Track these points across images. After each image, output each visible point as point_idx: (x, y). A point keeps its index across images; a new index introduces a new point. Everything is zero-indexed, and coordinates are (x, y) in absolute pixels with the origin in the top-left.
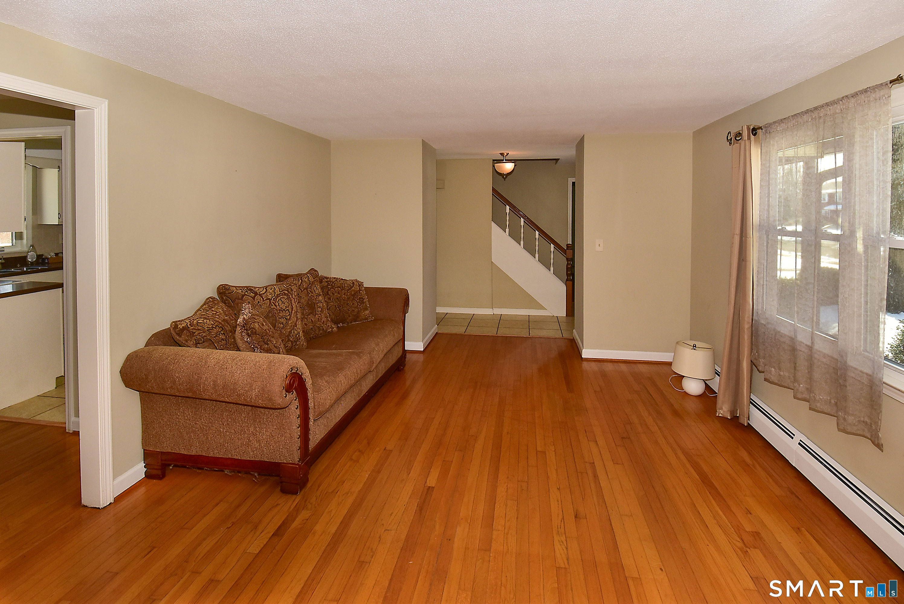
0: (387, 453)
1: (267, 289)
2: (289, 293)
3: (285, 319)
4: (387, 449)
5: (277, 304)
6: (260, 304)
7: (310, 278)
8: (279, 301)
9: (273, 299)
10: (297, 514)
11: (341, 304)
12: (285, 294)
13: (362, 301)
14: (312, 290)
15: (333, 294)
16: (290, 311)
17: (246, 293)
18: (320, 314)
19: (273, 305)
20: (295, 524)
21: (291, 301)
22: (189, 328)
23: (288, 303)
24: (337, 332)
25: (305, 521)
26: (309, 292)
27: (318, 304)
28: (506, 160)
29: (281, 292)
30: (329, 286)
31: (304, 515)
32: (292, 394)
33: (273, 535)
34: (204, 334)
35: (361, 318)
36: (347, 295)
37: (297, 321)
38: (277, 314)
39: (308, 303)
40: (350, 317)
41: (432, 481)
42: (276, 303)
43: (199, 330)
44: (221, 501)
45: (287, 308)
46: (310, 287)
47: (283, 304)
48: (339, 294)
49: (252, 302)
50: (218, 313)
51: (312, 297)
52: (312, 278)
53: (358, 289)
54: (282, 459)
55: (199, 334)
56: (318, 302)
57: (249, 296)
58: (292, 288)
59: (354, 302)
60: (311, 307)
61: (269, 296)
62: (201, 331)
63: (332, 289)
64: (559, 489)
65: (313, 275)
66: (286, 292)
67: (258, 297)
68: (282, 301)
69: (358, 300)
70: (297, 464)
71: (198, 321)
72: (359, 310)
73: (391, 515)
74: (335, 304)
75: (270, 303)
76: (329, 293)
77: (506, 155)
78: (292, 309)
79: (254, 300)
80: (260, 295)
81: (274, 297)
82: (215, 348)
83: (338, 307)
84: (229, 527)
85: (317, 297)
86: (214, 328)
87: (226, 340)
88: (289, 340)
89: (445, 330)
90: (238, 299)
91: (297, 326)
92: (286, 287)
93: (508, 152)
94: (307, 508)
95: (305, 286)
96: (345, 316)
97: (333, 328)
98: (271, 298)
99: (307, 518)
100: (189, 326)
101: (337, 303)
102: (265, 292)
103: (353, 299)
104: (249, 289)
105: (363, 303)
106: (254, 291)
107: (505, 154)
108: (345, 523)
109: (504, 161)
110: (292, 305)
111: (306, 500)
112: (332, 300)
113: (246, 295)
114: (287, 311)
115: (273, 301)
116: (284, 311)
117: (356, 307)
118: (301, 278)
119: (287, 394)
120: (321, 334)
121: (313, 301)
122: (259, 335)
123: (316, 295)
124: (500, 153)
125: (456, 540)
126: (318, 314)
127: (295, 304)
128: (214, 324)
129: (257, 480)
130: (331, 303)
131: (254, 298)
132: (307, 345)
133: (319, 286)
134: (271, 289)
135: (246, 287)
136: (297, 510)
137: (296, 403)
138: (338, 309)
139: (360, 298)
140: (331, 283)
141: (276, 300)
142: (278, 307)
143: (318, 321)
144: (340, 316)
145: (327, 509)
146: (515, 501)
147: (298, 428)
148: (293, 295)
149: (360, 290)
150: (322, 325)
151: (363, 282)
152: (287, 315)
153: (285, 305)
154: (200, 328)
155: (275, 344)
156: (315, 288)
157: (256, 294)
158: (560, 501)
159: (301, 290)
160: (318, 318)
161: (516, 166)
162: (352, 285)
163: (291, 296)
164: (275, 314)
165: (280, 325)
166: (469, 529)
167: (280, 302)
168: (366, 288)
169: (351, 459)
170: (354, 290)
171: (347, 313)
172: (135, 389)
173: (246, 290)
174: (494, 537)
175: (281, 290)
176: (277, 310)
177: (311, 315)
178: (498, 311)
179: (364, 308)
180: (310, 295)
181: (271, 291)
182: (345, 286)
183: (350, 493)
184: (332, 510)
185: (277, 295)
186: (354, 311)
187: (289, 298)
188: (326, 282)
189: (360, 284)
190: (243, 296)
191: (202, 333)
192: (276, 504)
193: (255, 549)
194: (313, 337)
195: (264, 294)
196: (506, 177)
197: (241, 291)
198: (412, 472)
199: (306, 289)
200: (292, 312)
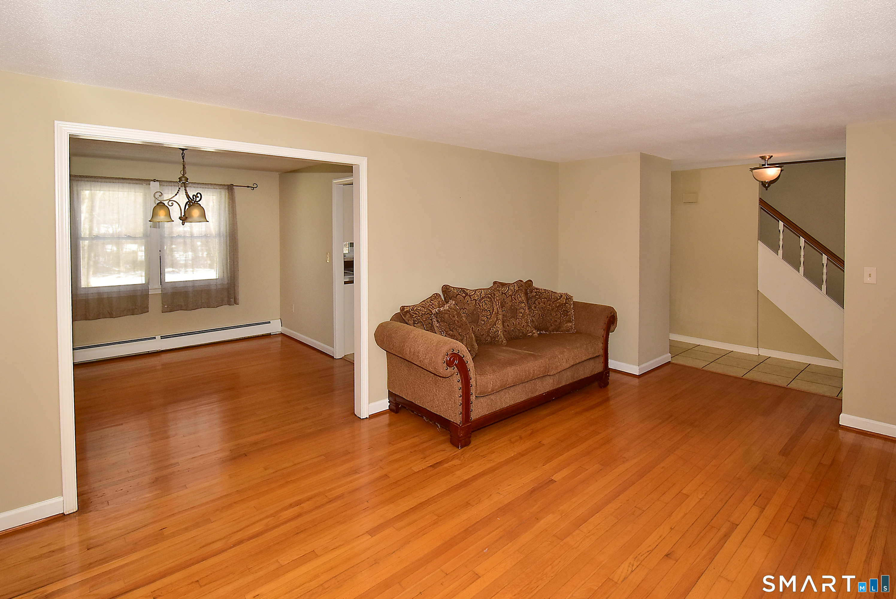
0: (540, 444)
1: (476, 292)
2: (492, 297)
3: (487, 317)
4: (542, 443)
5: (481, 305)
6: (468, 302)
7: (516, 287)
8: (483, 302)
9: (478, 300)
10: (452, 460)
11: (545, 314)
12: (489, 297)
13: (566, 313)
14: (516, 297)
15: (539, 304)
16: (491, 311)
17: (460, 293)
18: (521, 319)
19: (478, 305)
20: (446, 465)
21: (493, 303)
22: (410, 311)
23: (490, 305)
24: (538, 337)
25: (453, 466)
26: (513, 298)
27: (520, 310)
28: (768, 165)
29: (486, 295)
30: (537, 297)
31: (456, 462)
32: (453, 369)
33: (431, 466)
34: (419, 318)
35: (562, 329)
36: (552, 306)
37: (496, 321)
38: (480, 313)
39: (511, 308)
40: (552, 326)
41: (557, 477)
42: (480, 303)
43: (416, 314)
44: (417, 436)
45: (489, 309)
46: (514, 294)
47: (486, 305)
48: (544, 304)
49: (463, 300)
50: (433, 305)
51: (515, 303)
52: (517, 287)
53: (565, 302)
54: (451, 418)
55: (416, 316)
56: (520, 308)
57: (461, 296)
58: (495, 293)
59: (558, 313)
60: (514, 312)
61: (476, 298)
62: (417, 315)
63: (539, 299)
64: (671, 529)
65: (518, 284)
66: (490, 296)
67: (468, 297)
68: (485, 303)
69: (561, 312)
70: (459, 425)
71: (418, 308)
72: (562, 321)
73: (509, 486)
74: (539, 313)
75: (476, 303)
76: (536, 303)
77: (768, 159)
78: (493, 310)
79: (464, 299)
80: (470, 296)
81: (479, 299)
82: (424, 329)
83: (542, 316)
84: (412, 451)
85: (520, 304)
86: (426, 314)
87: (431, 324)
88: (488, 335)
89: (680, 361)
90: (454, 297)
91: (497, 325)
92: (490, 291)
93: (772, 155)
94: (460, 459)
95: (510, 293)
96: (548, 325)
97: (534, 334)
98: (477, 299)
99: (455, 465)
100: (411, 310)
101: (541, 312)
102: (474, 294)
103: (557, 311)
104: (463, 290)
105: (567, 315)
106: (466, 292)
107: (768, 157)
108: (475, 478)
109: (766, 166)
110: (493, 307)
111: (462, 454)
112: (537, 309)
113: (460, 295)
114: (489, 311)
115: (478, 302)
116: (486, 311)
117: (558, 318)
118: (509, 286)
119: (448, 367)
120: (521, 336)
121: (516, 307)
122: (446, 323)
123: (519, 302)
124: (760, 157)
125: (542, 521)
126: (518, 318)
127: (496, 307)
128: (427, 311)
129: (439, 430)
130: (536, 312)
131: (464, 297)
132: (507, 343)
133: (523, 295)
134: (479, 292)
135: (460, 288)
136: (453, 458)
137: (458, 377)
138: (541, 317)
139: (564, 311)
140: (539, 294)
141: (481, 301)
142: (482, 307)
143: (519, 324)
144: (542, 324)
145: (471, 465)
146: (617, 519)
147: (460, 397)
148: (496, 299)
149: (566, 303)
150: (522, 329)
151: (572, 297)
152: (488, 314)
153: (487, 306)
154: (417, 312)
155: (460, 332)
156: (519, 295)
157: (467, 294)
158: (662, 538)
159: (507, 296)
160: (519, 322)
161: (782, 171)
162: (559, 298)
163: (493, 300)
164: (478, 312)
165: (481, 321)
166: (559, 519)
167: (484, 304)
168: (575, 303)
169: (510, 440)
170: (559, 303)
171: (549, 322)
172: (384, 349)
173: (460, 291)
174: (574, 534)
175: (486, 294)
176: (480, 309)
177: (513, 318)
178: (764, 352)
179: (566, 320)
180: (513, 301)
181: (478, 294)
182: (551, 298)
183: (493, 461)
184: (473, 466)
185: (482, 297)
186: (556, 321)
187: (491, 301)
188: (535, 292)
189: (569, 298)
190: (457, 295)
191: (417, 316)
192: (444, 449)
193: (416, 469)
194: (514, 337)
195: (472, 295)
196: (769, 186)
197: (456, 291)
198: (547, 465)
199: (511, 296)
200: (492, 313)
